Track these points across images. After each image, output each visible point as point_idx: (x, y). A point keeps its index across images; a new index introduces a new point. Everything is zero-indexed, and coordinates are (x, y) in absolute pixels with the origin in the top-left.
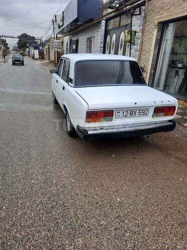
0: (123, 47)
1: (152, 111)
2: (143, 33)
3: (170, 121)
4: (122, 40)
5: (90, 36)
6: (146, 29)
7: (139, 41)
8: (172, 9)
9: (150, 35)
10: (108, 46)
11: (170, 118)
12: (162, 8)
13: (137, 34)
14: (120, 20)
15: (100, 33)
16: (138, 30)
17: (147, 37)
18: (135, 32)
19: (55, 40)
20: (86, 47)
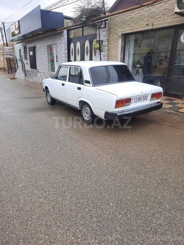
0: (89, 53)
1: (150, 97)
2: (109, 42)
3: (158, 102)
4: (87, 47)
5: (51, 43)
6: (111, 38)
7: (106, 48)
8: (132, 24)
9: (116, 44)
10: (72, 53)
11: (159, 100)
12: (124, 24)
13: (104, 43)
14: (83, 30)
15: (63, 41)
16: (104, 40)
17: (113, 45)
18: (102, 41)
19: (6, 47)
20: (46, 53)
